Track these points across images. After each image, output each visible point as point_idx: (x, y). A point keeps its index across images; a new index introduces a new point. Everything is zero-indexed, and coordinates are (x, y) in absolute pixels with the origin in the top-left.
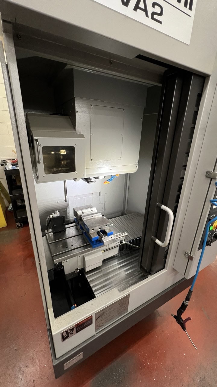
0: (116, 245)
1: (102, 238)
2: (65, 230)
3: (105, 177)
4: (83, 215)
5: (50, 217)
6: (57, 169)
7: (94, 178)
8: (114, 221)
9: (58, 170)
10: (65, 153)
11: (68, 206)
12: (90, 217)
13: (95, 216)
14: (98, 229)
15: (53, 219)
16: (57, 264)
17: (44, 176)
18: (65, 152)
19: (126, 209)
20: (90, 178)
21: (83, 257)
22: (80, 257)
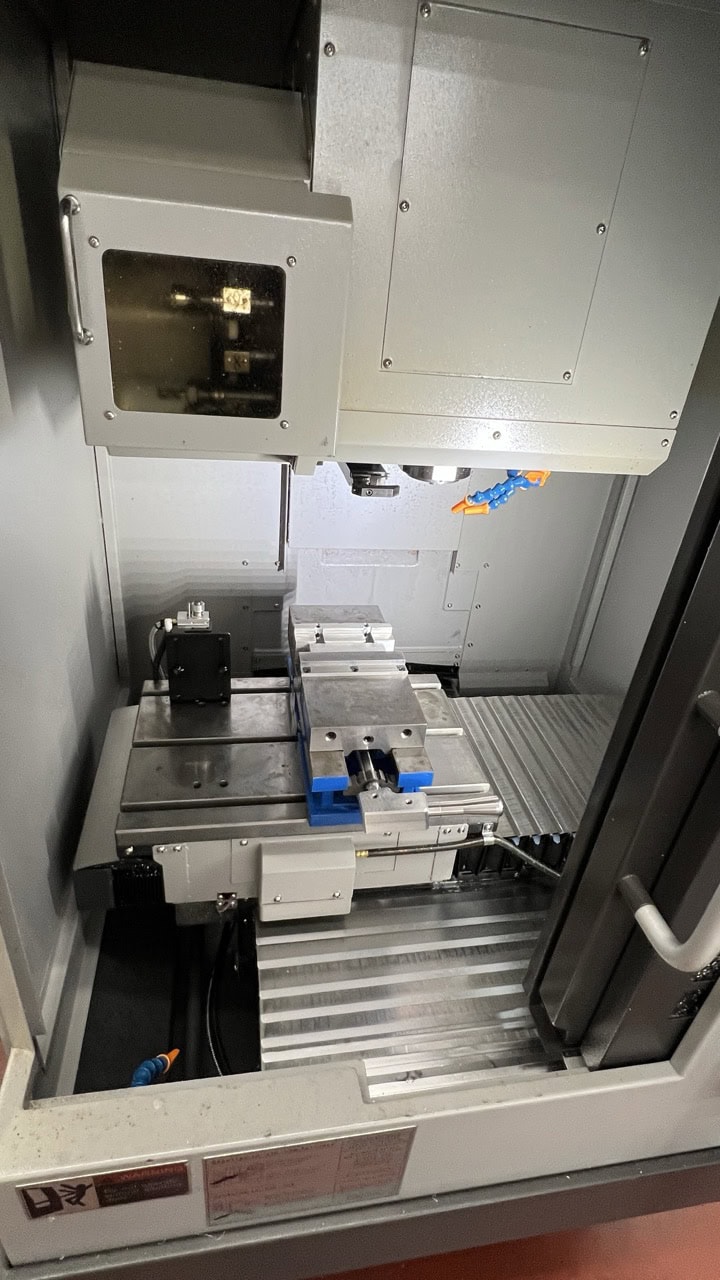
0: (444, 839)
1: (365, 788)
2: (228, 700)
3: (464, 473)
4: (316, 648)
5: (163, 624)
6: (204, 395)
7: (406, 469)
8: (481, 711)
9: (212, 401)
10: (247, 311)
11: (290, 588)
12: (343, 669)
13: (369, 670)
14: (360, 736)
15: (176, 636)
16: (131, 850)
17: (109, 418)
18: (245, 301)
19: (577, 662)
20: (378, 467)
21: (258, 853)
22: (242, 848)
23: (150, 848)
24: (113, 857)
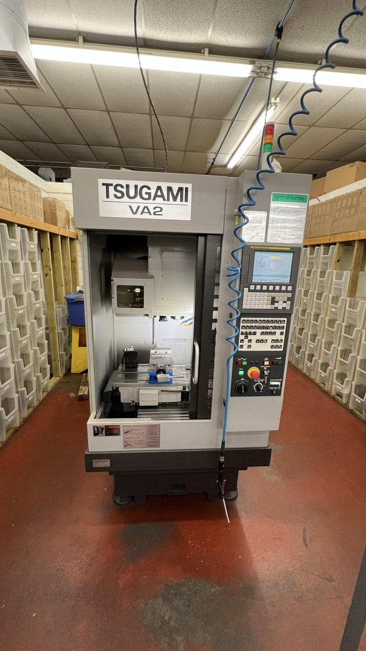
0: (179, 389)
2: (137, 367)
4: (154, 354)
5: (124, 350)
10: (139, 292)
14: (159, 366)
15: (126, 352)
16: (115, 388)
17: (116, 309)
20: (165, 317)
21: (139, 389)
22: (136, 389)
23: (118, 388)
24: (111, 390)
